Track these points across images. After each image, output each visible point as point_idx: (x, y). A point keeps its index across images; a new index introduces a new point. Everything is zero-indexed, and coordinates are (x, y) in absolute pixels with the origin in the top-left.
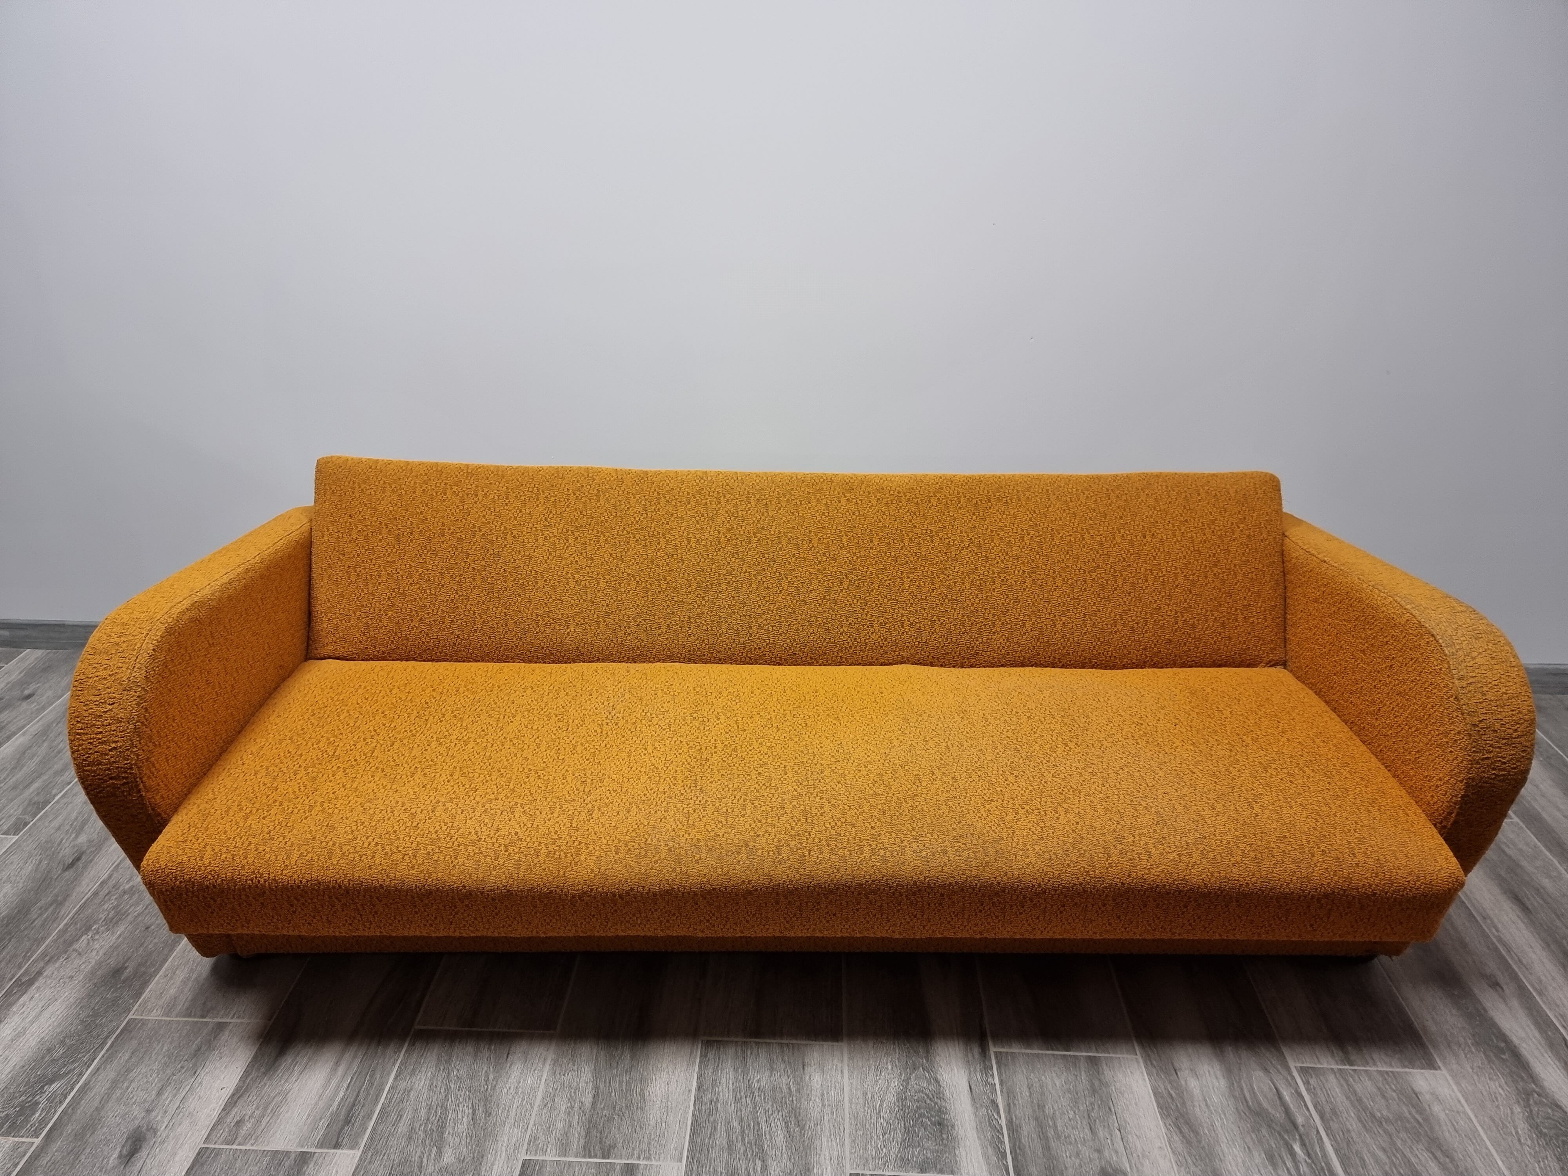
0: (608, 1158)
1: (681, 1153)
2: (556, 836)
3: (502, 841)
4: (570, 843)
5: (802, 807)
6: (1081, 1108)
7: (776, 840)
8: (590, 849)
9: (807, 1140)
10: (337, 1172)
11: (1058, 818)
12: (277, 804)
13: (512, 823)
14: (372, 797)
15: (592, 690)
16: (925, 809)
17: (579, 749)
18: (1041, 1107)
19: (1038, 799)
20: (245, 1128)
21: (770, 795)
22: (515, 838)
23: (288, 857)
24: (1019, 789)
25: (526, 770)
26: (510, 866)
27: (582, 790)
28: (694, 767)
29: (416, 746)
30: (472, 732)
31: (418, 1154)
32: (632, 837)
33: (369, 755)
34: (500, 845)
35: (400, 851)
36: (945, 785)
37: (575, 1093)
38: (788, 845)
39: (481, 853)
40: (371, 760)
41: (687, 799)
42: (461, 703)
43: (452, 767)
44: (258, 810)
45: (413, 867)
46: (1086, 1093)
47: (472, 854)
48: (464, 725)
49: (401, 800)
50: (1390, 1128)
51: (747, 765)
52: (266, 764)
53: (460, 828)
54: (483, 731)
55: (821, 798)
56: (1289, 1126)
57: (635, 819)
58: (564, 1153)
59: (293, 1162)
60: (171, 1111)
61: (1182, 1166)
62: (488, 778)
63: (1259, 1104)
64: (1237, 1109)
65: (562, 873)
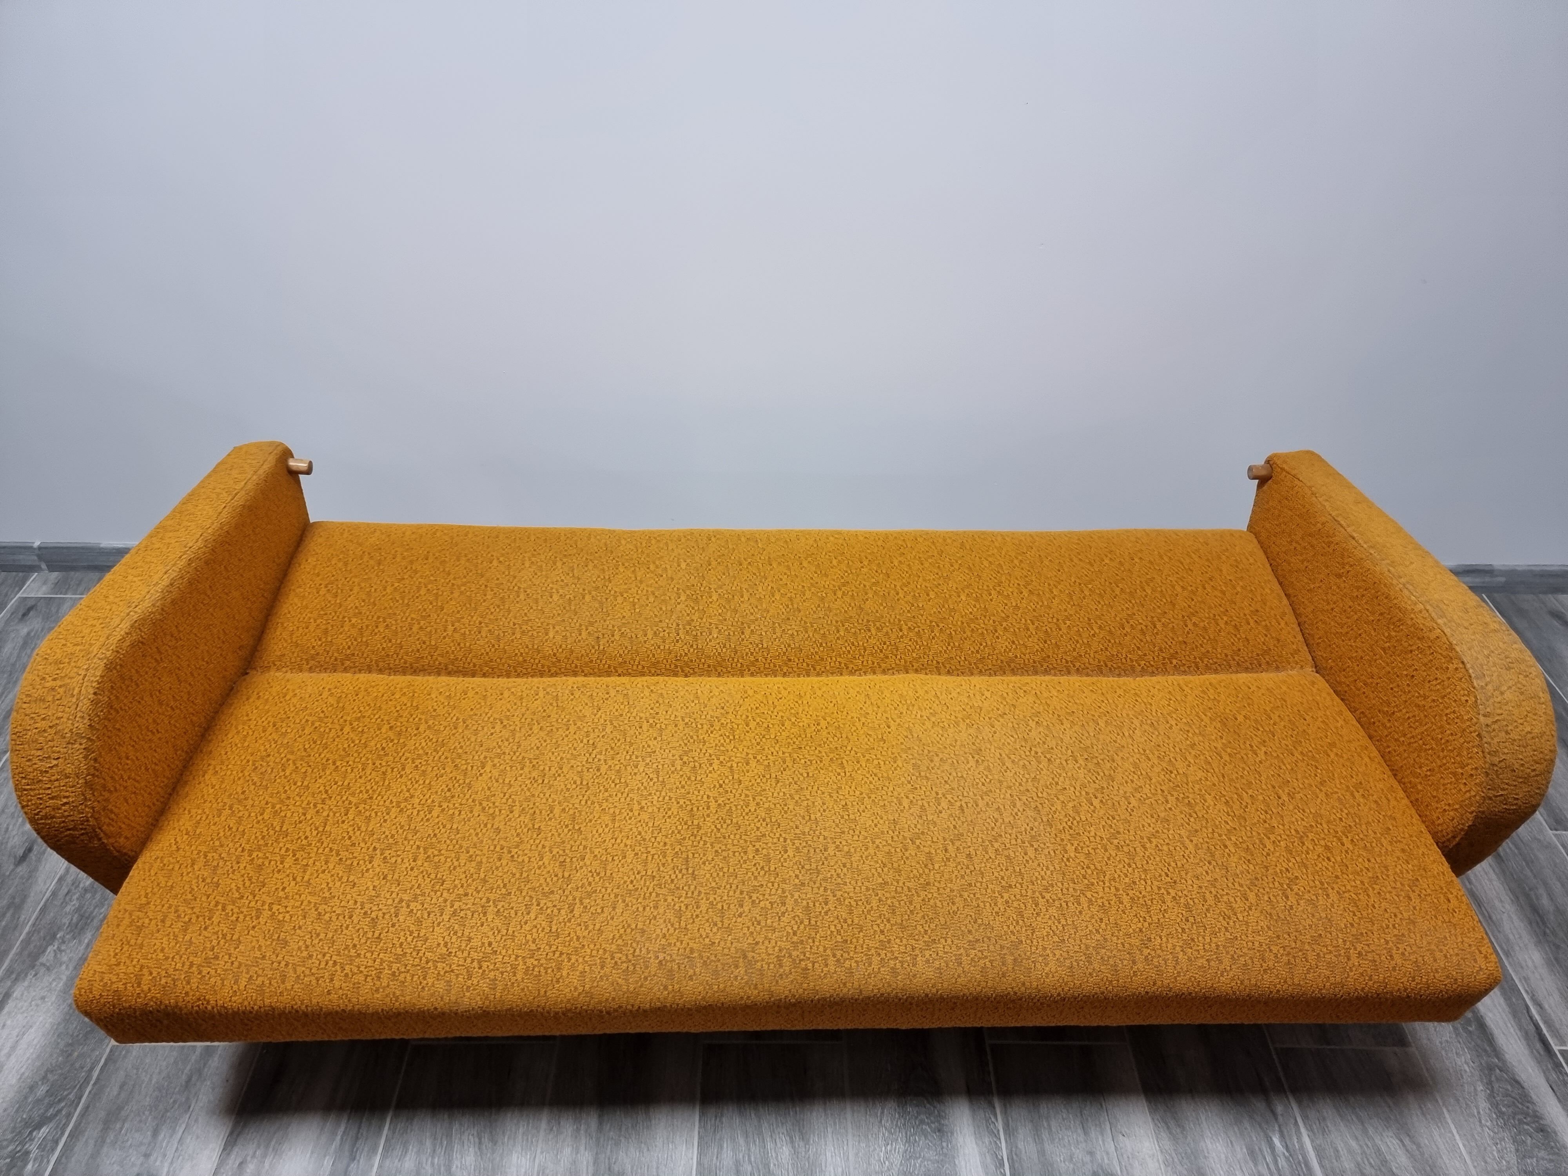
2: (533, 947)
3: (474, 955)
4: (551, 954)
5: (805, 902)
7: (777, 949)
8: (573, 961)
11: (1080, 912)
12: (220, 907)
13: (485, 929)
14: (327, 894)
15: (569, 721)
16: (939, 904)
17: (557, 811)
19: (1059, 884)
21: (770, 885)
22: (489, 950)
23: (236, 982)
24: (1039, 869)
25: (498, 849)
26: (484, 986)
27: (560, 875)
28: (684, 839)
29: (373, 815)
30: (436, 792)
32: (618, 945)
33: (321, 829)
34: (473, 961)
35: (361, 972)
36: (959, 867)
38: (790, 956)
39: (452, 971)
40: (324, 837)
41: (678, 888)
42: (422, 748)
43: (415, 847)
44: (198, 917)
45: (377, 990)
47: (442, 973)
48: (427, 782)
49: (359, 899)
51: (743, 837)
52: (203, 848)
53: (427, 939)
54: (449, 790)
55: (825, 889)
57: (621, 919)
60: (170, 1153)
62: (456, 863)
65: (542, 993)
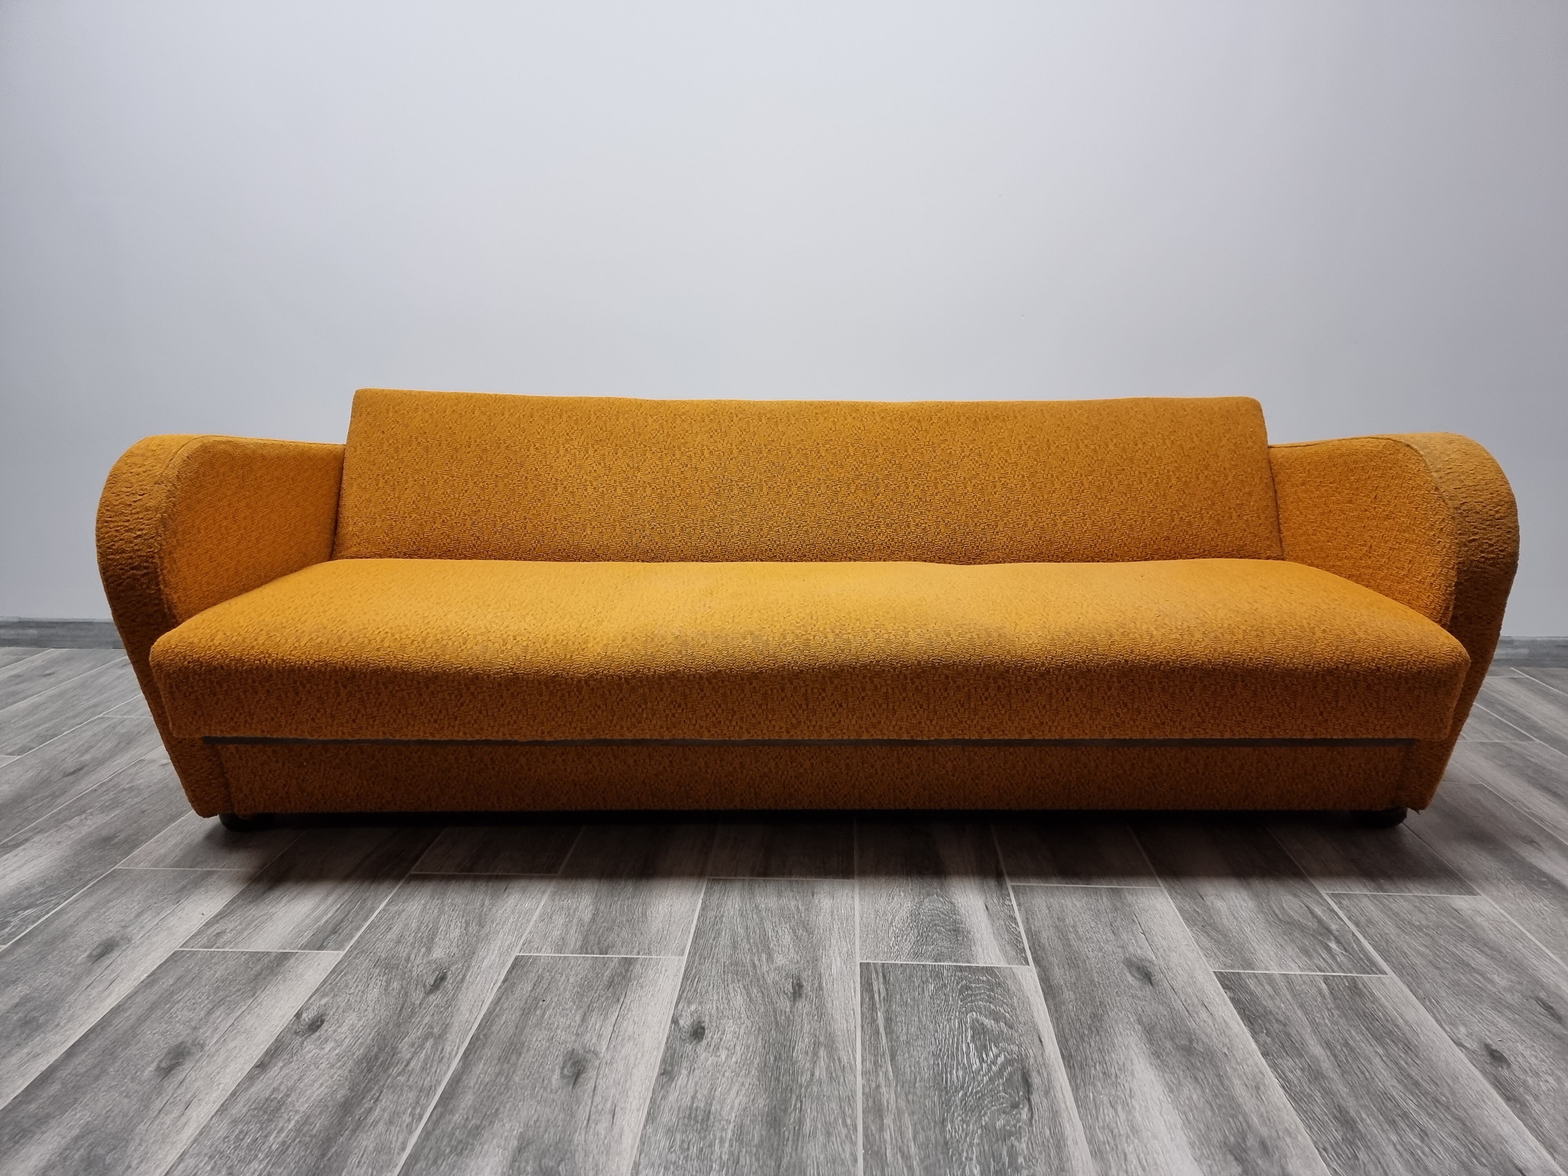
0: (606, 954)
1: (683, 950)
6: (1103, 920)
9: (815, 941)
10: (319, 963)
18: (1061, 919)
20: (227, 936)
31: (407, 951)
37: (574, 912)
46: (1108, 910)
56: (1323, 931)
58: (560, 951)
59: (272, 959)
60: (149, 926)
61: (1210, 957)
63: (1290, 916)
64: (1267, 920)
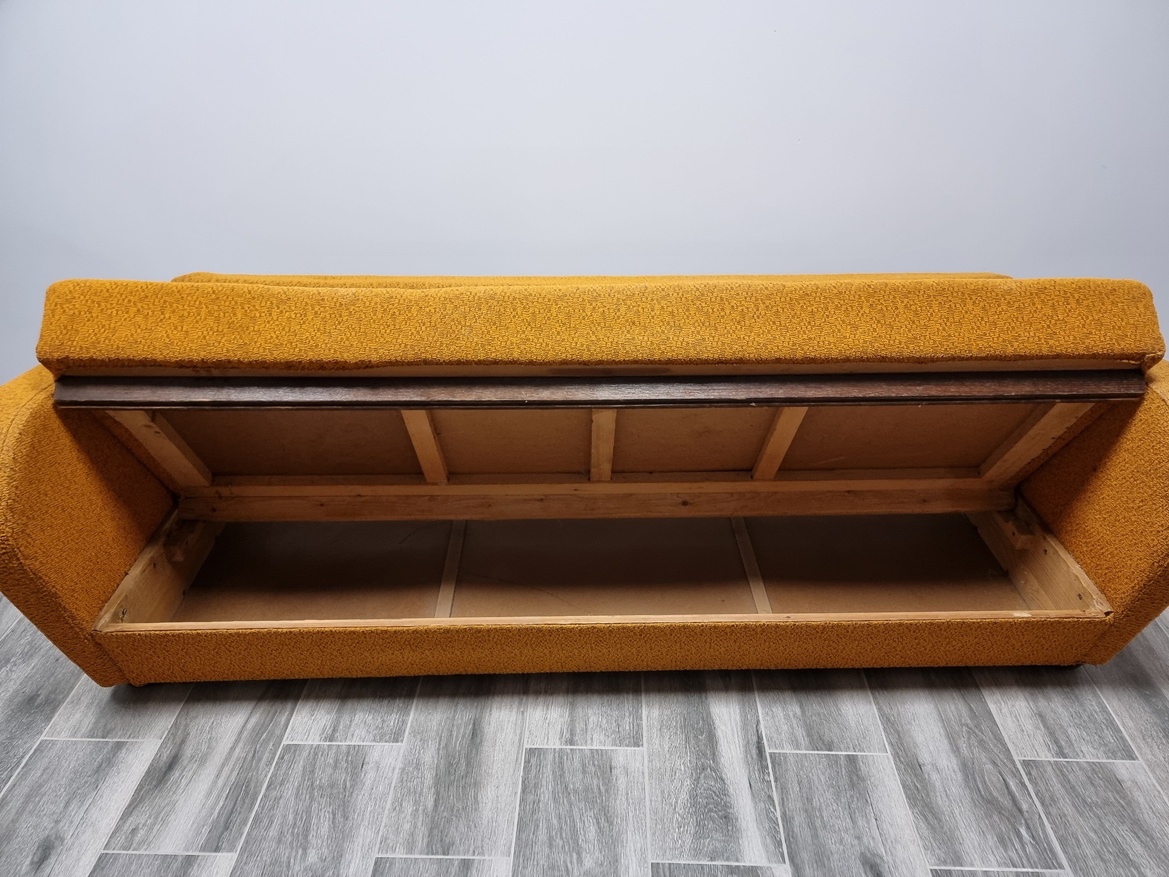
0: (448, 854)
1: (510, 848)
6: (843, 800)
9: (615, 834)
10: (217, 872)
18: (810, 800)
20: (139, 835)
31: (287, 855)
37: (419, 797)
46: (847, 787)
50: (1099, 812)
56: (1015, 812)
58: (410, 851)
59: (180, 864)
60: (77, 820)
61: (928, 849)
63: (991, 793)
64: (972, 799)
